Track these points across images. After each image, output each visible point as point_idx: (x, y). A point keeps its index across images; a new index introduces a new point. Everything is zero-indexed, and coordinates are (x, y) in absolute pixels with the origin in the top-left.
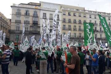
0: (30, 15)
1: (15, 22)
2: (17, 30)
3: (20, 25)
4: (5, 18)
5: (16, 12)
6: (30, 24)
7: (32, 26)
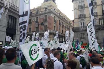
0: (98, 4)
1: (78, 17)
2: (81, 27)
3: (85, 20)
4: (68, 19)
5: (79, 6)
6: (99, 16)
7: (102, 18)
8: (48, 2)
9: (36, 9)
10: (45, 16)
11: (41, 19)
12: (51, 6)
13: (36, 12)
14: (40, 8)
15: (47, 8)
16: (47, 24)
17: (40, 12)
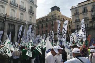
0: (88, 11)
1: (75, 22)
3: (80, 23)
5: (75, 13)
6: (90, 20)
7: (92, 21)
8: (54, 11)
9: (46, 17)
10: (52, 22)
11: (49, 24)
12: (56, 14)
13: (46, 19)
14: (48, 16)
15: (53, 16)
16: (53, 28)
17: (49, 19)
